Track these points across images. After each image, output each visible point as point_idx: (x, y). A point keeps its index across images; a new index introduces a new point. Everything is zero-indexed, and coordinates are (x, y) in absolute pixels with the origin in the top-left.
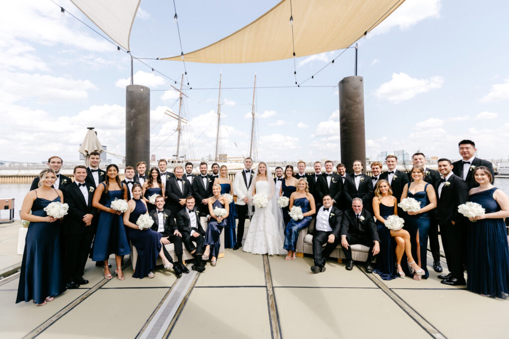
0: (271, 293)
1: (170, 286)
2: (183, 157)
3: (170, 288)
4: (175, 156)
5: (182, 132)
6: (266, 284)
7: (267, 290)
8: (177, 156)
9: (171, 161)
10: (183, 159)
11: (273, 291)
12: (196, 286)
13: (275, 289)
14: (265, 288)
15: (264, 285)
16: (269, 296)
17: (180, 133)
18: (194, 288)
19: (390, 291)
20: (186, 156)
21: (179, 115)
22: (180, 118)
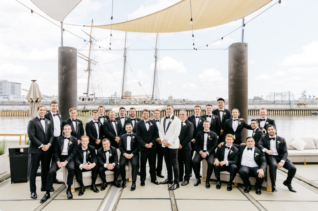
0: (174, 203)
1: (103, 198)
2: (93, 95)
3: (103, 199)
4: (85, 94)
5: (92, 73)
6: (170, 197)
7: (171, 201)
8: (87, 94)
9: (82, 98)
10: (93, 96)
11: (175, 201)
12: (121, 198)
13: (177, 200)
14: (169, 200)
15: (169, 198)
16: (173, 205)
17: (89, 73)
18: (120, 200)
19: (256, 202)
20: (95, 94)
21: (89, 57)
22: (90, 60)
